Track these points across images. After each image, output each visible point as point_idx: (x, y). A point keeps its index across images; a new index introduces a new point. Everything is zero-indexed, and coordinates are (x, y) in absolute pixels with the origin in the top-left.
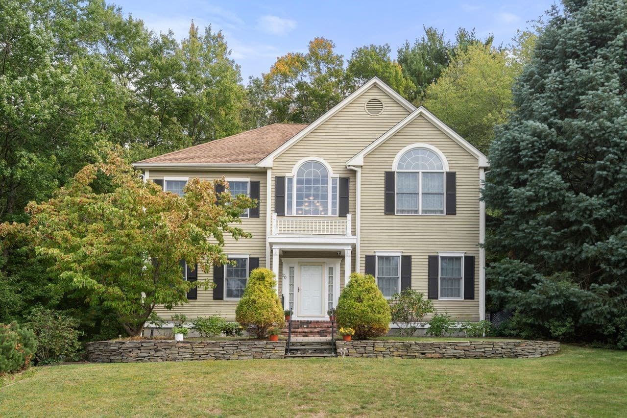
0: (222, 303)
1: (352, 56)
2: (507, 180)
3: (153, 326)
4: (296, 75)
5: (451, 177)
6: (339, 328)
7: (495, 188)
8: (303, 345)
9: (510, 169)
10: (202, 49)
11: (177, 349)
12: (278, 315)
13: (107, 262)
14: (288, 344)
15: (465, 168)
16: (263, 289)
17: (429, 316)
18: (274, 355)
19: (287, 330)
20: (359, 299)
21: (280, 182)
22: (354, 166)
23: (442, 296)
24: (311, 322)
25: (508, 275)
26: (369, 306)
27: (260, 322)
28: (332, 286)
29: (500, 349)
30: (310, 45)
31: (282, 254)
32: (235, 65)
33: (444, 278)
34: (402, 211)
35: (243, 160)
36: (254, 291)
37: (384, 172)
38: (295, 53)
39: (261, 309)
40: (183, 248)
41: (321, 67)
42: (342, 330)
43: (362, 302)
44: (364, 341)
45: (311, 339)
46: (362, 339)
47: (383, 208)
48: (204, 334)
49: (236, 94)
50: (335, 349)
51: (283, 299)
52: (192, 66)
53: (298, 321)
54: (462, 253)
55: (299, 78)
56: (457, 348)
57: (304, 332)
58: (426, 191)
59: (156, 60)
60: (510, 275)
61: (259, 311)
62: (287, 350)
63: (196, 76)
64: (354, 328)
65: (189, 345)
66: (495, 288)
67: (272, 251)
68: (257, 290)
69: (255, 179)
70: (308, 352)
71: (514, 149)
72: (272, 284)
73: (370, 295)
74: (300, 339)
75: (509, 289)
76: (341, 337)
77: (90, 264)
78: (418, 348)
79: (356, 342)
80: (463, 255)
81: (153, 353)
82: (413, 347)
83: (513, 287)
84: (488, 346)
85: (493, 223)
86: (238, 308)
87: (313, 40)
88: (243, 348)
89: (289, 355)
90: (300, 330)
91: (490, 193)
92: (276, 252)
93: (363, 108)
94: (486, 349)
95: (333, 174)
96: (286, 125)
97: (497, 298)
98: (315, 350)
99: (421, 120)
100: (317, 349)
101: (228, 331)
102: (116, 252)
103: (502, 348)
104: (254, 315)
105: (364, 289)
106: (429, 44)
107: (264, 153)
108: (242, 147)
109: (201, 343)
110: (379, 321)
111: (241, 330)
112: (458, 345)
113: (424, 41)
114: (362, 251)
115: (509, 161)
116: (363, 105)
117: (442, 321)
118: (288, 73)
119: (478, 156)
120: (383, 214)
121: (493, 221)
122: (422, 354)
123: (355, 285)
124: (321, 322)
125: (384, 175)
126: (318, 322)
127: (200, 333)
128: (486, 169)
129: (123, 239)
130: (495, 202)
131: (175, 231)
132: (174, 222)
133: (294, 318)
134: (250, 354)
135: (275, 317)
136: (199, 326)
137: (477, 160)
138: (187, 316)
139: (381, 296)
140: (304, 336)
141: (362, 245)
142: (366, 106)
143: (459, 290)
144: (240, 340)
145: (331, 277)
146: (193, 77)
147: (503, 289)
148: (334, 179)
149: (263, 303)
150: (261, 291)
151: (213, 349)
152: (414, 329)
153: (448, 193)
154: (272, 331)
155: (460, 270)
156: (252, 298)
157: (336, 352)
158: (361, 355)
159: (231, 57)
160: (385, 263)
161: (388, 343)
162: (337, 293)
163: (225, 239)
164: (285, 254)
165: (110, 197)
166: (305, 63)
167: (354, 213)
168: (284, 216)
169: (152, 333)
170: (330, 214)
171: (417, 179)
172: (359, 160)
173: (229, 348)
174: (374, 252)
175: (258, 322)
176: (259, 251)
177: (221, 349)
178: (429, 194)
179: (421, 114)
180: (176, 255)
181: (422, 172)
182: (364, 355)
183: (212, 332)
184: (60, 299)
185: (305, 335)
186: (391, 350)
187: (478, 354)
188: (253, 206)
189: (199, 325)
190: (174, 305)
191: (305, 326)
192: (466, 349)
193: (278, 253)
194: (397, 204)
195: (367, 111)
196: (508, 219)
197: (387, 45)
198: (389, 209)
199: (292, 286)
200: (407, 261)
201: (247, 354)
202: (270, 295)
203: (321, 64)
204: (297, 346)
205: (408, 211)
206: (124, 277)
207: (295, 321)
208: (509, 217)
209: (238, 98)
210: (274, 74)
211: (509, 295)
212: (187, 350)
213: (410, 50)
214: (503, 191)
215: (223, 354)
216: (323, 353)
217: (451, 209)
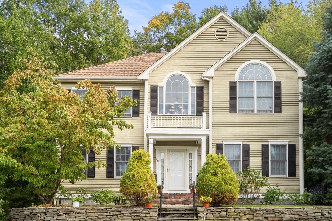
0: (113, 180)
1: (202, 14)
2: (324, 83)
3: (62, 197)
4: (165, 29)
5: (278, 85)
6: (199, 197)
7: (313, 90)
8: (171, 211)
9: (326, 74)
10: (102, 9)
11: (74, 214)
12: (152, 187)
13: (24, 146)
14: (160, 210)
15: (288, 78)
16: (140, 166)
17: (264, 189)
18: (149, 218)
19: (159, 200)
20: (215, 174)
21: (154, 89)
22: (207, 77)
23: (271, 174)
24: (177, 194)
25: (326, 156)
26: (223, 179)
27: (138, 192)
28: (192, 167)
29: (327, 214)
30: (174, 7)
31: (155, 143)
32: (124, 20)
33: (274, 161)
34: (242, 111)
35: (127, 75)
36: (134, 168)
37: (229, 82)
38: (164, 12)
39: (139, 181)
40: (81, 134)
41: (182, 23)
42: (202, 198)
43: (217, 176)
44: (219, 207)
45: (177, 206)
46: (217, 206)
47: (229, 109)
48: (99, 204)
49: (125, 39)
50: (197, 214)
51: (156, 176)
52: (95, 18)
53: (167, 193)
54: (287, 141)
55: (167, 30)
56: (292, 213)
57: (171, 202)
58: (260, 96)
59: (71, 15)
60: (328, 156)
61: (137, 183)
62: (159, 215)
63: (97, 25)
64: (211, 197)
65: (83, 211)
66: (315, 166)
67: (148, 141)
68: (136, 167)
69: (136, 88)
70: (175, 216)
71: (329, 57)
72: (148, 163)
73: (223, 170)
74: (169, 206)
75: (327, 167)
76: (201, 205)
77: (11, 147)
78: (262, 213)
79: (213, 208)
80: (287, 143)
81: (56, 217)
82: (258, 212)
83: (330, 166)
84: (317, 211)
85: (309, 119)
86: (121, 181)
87: (176, 3)
88: (125, 213)
89: (161, 219)
90: (169, 200)
91: (309, 94)
92: (151, 141)
93: (213, 35)
94: (316, 214)
95: (192, 84)
96: (158, 54)
97: (317, 174)
98: (181, 215)
99: (255, 43)
100: (182, 214)
101: (116, 201)
102: (30, 137)
103: (329, 213)
104: (133, 187)
105: (218, 165)
106: (251, 9)
107: (142, 70)
108: (127, 66)
109: (93, 209)
110: (230, 192)
111: (126, 200)
112: (294, 210)
113: (248, 7)
114: (213, 140)
115: (325, 68)
116: (213, 33)
117: (274, 193)
118: (160, 25)
119: (298, 69)
120: (229, 113)
121: (309, 117)
122: (265, 217)
123: (212, 162)
124: (184, 194)
125: (229, 84)
126: (182, 194)
127: (96, 202)
128: (303, 79)
129: (35, 126)
130: (314, 100)
131: (74, 119)
132: (73, 113)
133: (164, 191)
134: (130, 218)
135: (150, 188)
136: (95, 198)
137: (297, 72)
138: (87, 190)
139: (231, 172)
140: (171, 204)
141: (214, 136)
142: (215, 34)
143: (284, 170)
144: (124, 207)
145: (191, 161)
146: (96, 25)
147: (322, 167)
148: (193, 87)
149: (140, 177)
150: (139, 168)
151: (102, 214)
152: (253, 199)
153: (276, 97)
154: (147, 199)
155: (285, 154)
156: (132, 173)
157: (197, 217)
158: (217, 219)
159: (122, 15)
160: (230, 150)
161: (238, 208)
162: (195, 173)
163: (115, 133)
164: (158, 143)
165: (28, 95)
166: (171, 19)
167: (207, 113)
168: (157, 115)
169: (60, 203)
170: (190, 114)
171: (253, 86)
172: (210, 73)
173: (114, 213)
174: (222, 141)
175: (137, 192)
176: (139, 141)
177: (108, 214)
178: (261, 98)
179: (255, 39)
180: (75, 140)
181: (257, 82)
182: (219, 218)
183: (105, 201)
184: (5, 180)
185: (173, 203)
186: (241, 214)
187: (310, 217)
188: (134, 105)
189: (96, 196)
190: (75, 180)
191: (173, 197)
192: (300, 214)
193: (152, 142)
194: (239, 106)
195: (216, 37)
196: (325, 113)
197: (225, 5)
198: (233, 109)
199: (163, 167)
200: (246, 148)
201: (128, 218)
202: (146, 170)
203: (182, 21)
204: (167, 211)
205: (247, 111)
206: (36, 157)
207: (165, 193)
208: (326, 110)
209: (127, 42)
210: (150, 26)
211: (327, 171)
212: (82, 215)
213: (239, 13)
214: (321, 91)
215: (109, 218)
216: (187, 217)
217: (278, 109)
